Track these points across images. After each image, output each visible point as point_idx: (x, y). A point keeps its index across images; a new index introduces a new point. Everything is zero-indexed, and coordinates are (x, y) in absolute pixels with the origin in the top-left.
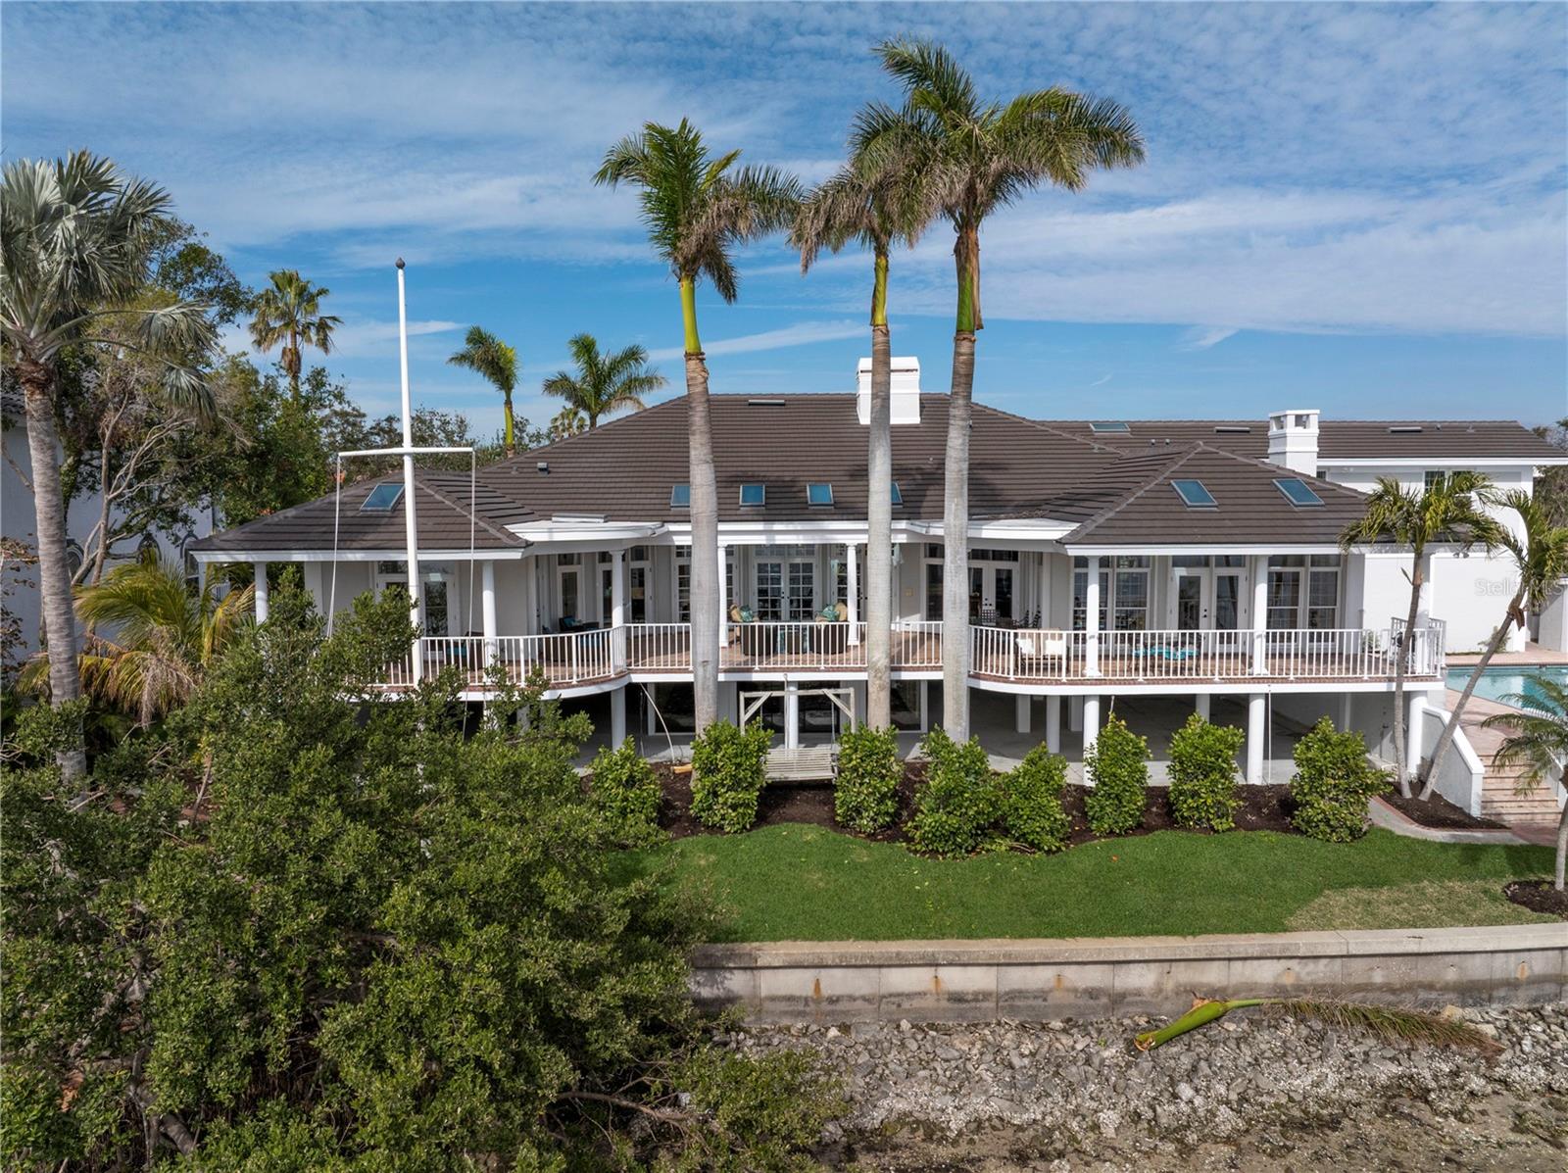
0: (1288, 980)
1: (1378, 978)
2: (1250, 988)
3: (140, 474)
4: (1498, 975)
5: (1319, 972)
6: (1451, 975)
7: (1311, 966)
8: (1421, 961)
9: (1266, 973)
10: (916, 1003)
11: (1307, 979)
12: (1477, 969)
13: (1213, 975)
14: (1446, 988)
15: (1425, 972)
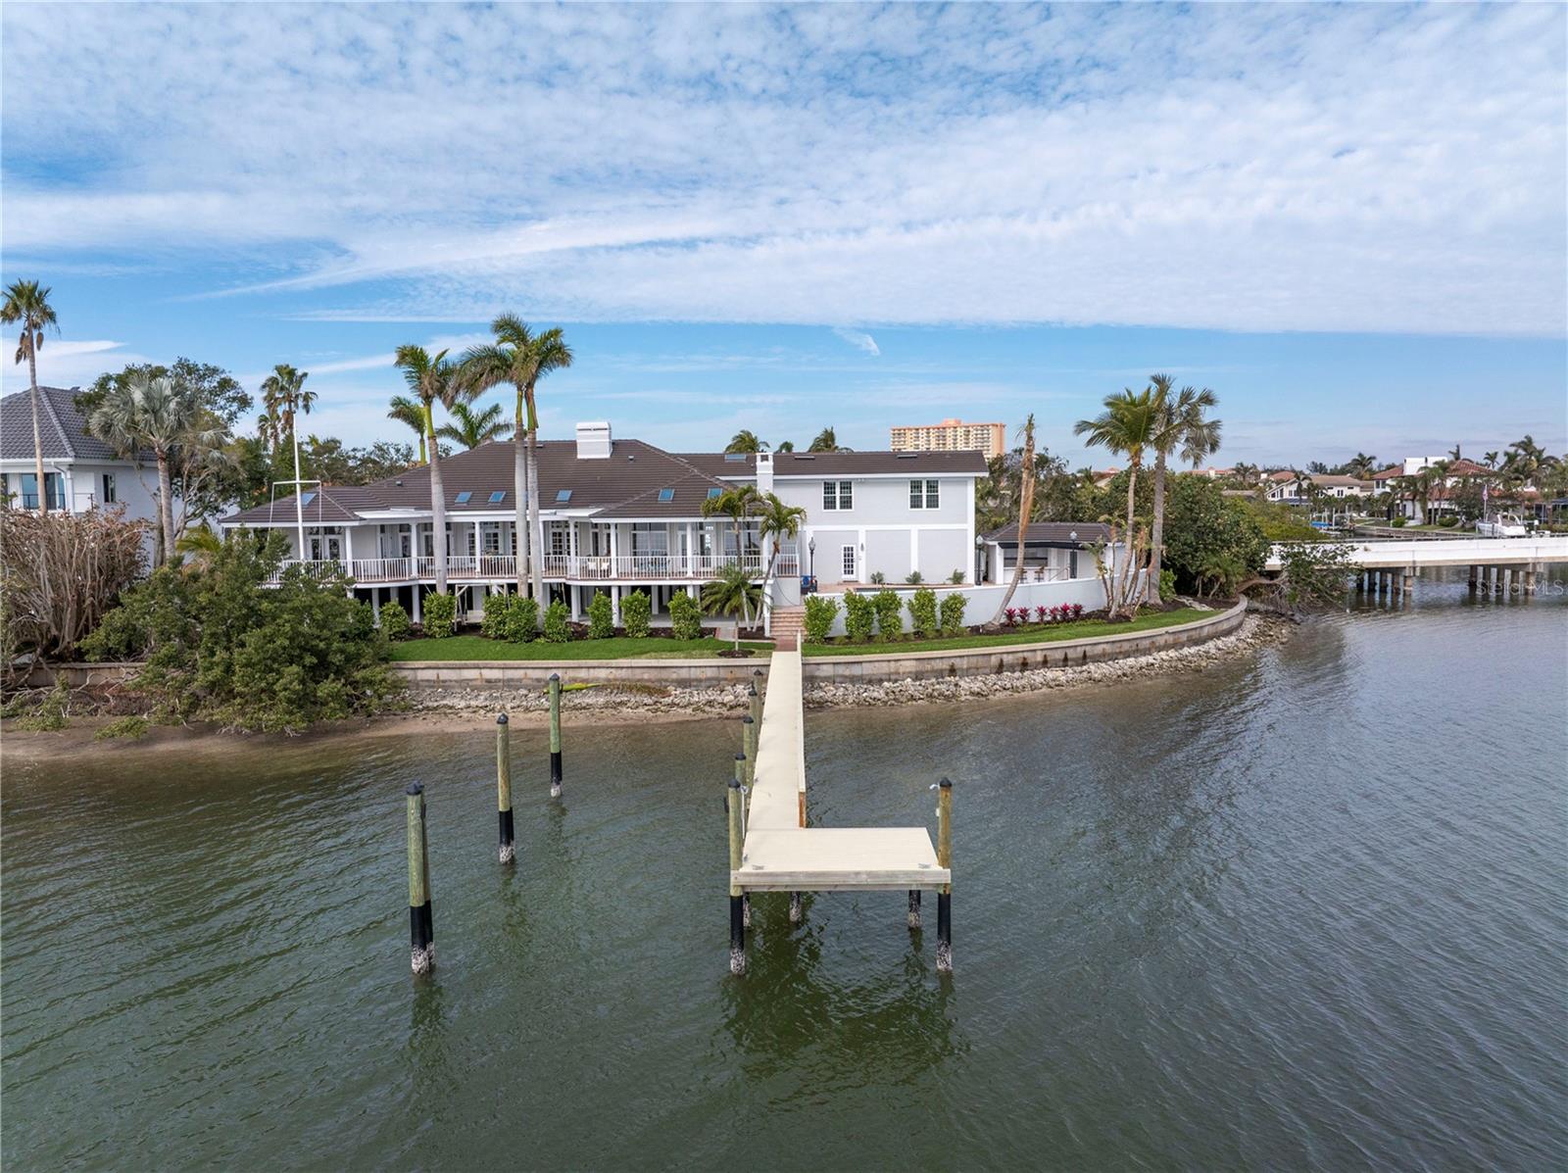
0: (611, 677)
1: (646, 676)
2: (597, 679)
3: (200, 489)
4: (693, 677)
5: (623, 674)
6: (674, 676)
7: (619, 671)
8: (662, 671)
9: (603, 674)
10: (474, 683)
11: (618, 676)
12: (684, 674)
13: (583, 674)
14: (673, 681)
15: (664, 674)
